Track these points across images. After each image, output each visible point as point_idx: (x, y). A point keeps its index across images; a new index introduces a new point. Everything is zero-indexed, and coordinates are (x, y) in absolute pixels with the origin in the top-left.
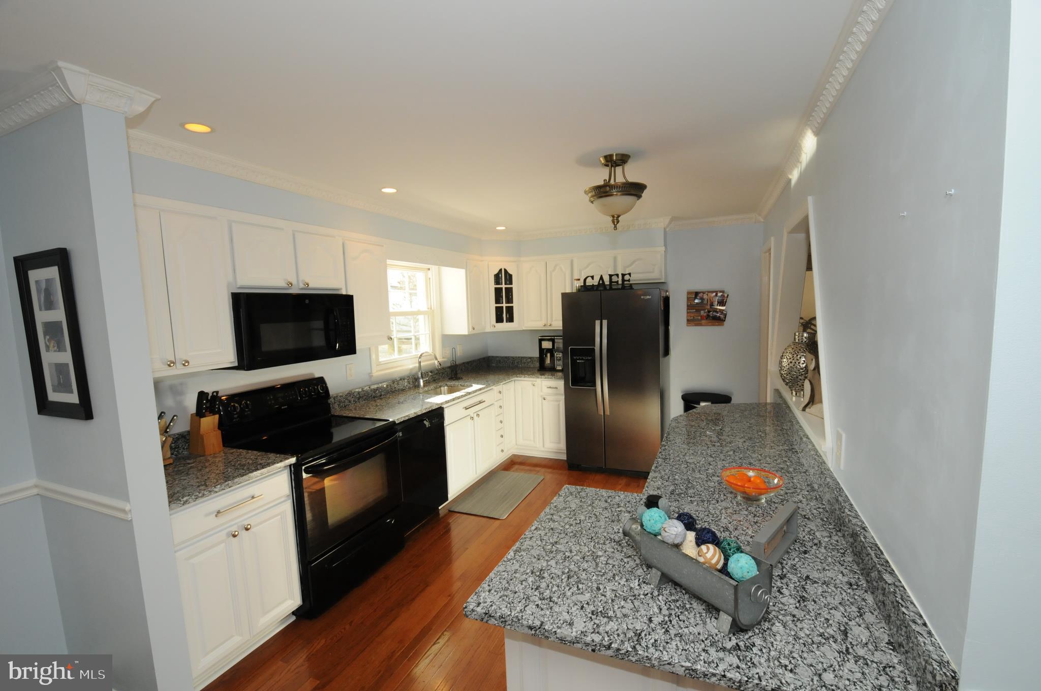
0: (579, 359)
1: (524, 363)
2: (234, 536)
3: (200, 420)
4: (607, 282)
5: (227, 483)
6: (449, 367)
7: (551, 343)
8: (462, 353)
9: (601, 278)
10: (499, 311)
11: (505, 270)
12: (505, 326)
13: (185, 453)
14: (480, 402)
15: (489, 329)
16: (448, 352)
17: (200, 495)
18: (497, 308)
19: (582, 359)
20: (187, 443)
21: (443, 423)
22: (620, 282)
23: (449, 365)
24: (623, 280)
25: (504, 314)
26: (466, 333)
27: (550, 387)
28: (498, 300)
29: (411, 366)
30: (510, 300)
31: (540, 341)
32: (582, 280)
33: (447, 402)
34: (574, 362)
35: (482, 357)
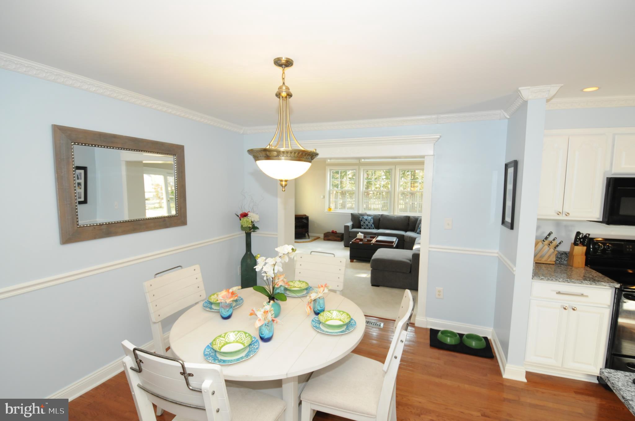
2: (565, 309)
3: (574, 247)
5: (567, 279)
13: (565, 262)
17: (550, 279)
20: (567, 258)
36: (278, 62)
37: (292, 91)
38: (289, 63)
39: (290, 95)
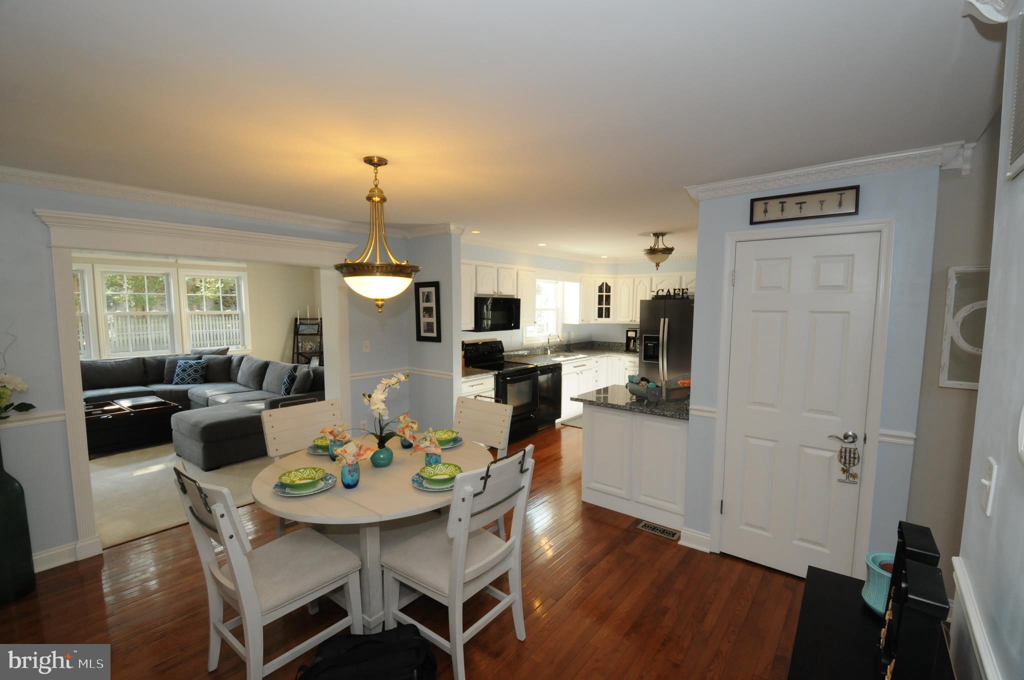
0: (650, 343)
1: (616, 346)
4: (672, 294)
6: (565, 345)
7: (634, 333)
8: (574, 336)
9: (669, 291)
10: (600, 310)
11: (606, 283)
12: (604, 320)
14: (583, 365)
15: (592, 322)
16: (566, 335)
18: (599, 308)
19: (651, 343)
21: (561, 373)
22: (681, 294)
23: (566, 343)
24: (683, 293)
25: (603, 312)
26: (578, 323)
27: (631, 362)
28: (600, 303)
29: (544, 341)
30: (608, 302)
31: (627, 331)
32: (656, 292)
33: (564, 361)
34: (646, 346)
35: (587, 341)
36: (369, 161)
37: (385, 194)
38: (382, 162)
39: (384, 200)
